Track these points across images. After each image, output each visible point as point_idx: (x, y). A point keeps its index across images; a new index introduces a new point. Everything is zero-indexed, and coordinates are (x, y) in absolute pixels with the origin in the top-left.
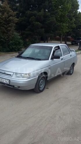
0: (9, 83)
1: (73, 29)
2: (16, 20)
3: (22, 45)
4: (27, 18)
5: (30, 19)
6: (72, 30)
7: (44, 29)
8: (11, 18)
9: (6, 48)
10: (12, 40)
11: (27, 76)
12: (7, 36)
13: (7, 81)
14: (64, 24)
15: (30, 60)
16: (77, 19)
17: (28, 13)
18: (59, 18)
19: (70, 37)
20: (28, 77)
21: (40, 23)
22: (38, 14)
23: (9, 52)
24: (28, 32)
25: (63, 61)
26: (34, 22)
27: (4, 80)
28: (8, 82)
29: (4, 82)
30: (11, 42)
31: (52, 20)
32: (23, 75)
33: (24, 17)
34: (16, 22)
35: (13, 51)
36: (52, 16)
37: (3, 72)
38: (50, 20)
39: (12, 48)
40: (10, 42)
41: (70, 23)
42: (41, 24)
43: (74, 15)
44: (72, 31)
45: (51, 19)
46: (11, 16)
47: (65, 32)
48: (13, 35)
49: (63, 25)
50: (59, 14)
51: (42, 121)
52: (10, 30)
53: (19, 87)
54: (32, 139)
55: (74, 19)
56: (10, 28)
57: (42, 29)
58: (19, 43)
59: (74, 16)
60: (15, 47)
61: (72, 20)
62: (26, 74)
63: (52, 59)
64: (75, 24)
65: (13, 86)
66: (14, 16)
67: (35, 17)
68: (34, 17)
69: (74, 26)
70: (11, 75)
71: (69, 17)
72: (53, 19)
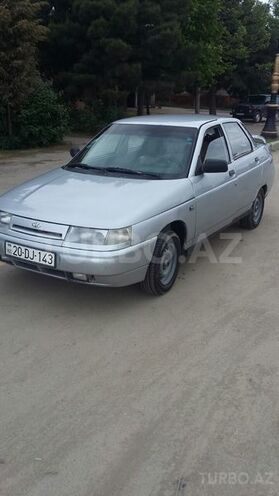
0: (53, 265)
1: (240, 62)
2: (41, 31)
3: (65, 122)
4: (77, 24)
5: (90, 29)
6: (235, 67)
7: (140, 66)
8: (23, 23)
9: (8, 134)
10: (27, 107)
11: (121, 236)
12: (11, 90)
13: (48, 258)
14: (210, 47)
15: (122, 179)
16: (252, 26)
17: (82, 6)
18: (191, 24)
19: (223, 93)
20: (123, 241)
21: (125, 44)
22: (118, 9)
23: (20, 148)
24: (81, 76)
25: (235, 179)
26: (104, 40)
27: (37, 252)
28: (49, 261)
29: (36, 260)
30: (24, 113)
31: (168, 31)
32: (105, 233)
33: (68, 21)
34: (42, 38)
35: (34, 147)
36: (168, 15)
37: (29, 224)
38: (163, 32)
39: (31, 134)
40: (22, 111)
41: (227, 42)
42: (130, 46)
43: (243, 12)
44: (234, 71)
45: (165, 29)
46: (22, 16)
47: (213, 75)
48: (30, 86)
49: (206, 50)
50: (191, 10)
51: (193, 399)
52: (19, 70)
53: (93, 276)
54: (169, 464)
55: (243, 30)
56: (20, 62)
57: (135, 65)
58: (55, 114)
59: (241, 18)
60: (40, 131)
61: (235, 31)
62: (116, 231)
63: (199, 172)
64: (246, 45)
65: (70, 275)
66: (34, 18)
67: (108, 19)
68: (102, 19)
69: (243, 51)
70: (61, 235)
71: (224, 20)
72: (172, 29)
